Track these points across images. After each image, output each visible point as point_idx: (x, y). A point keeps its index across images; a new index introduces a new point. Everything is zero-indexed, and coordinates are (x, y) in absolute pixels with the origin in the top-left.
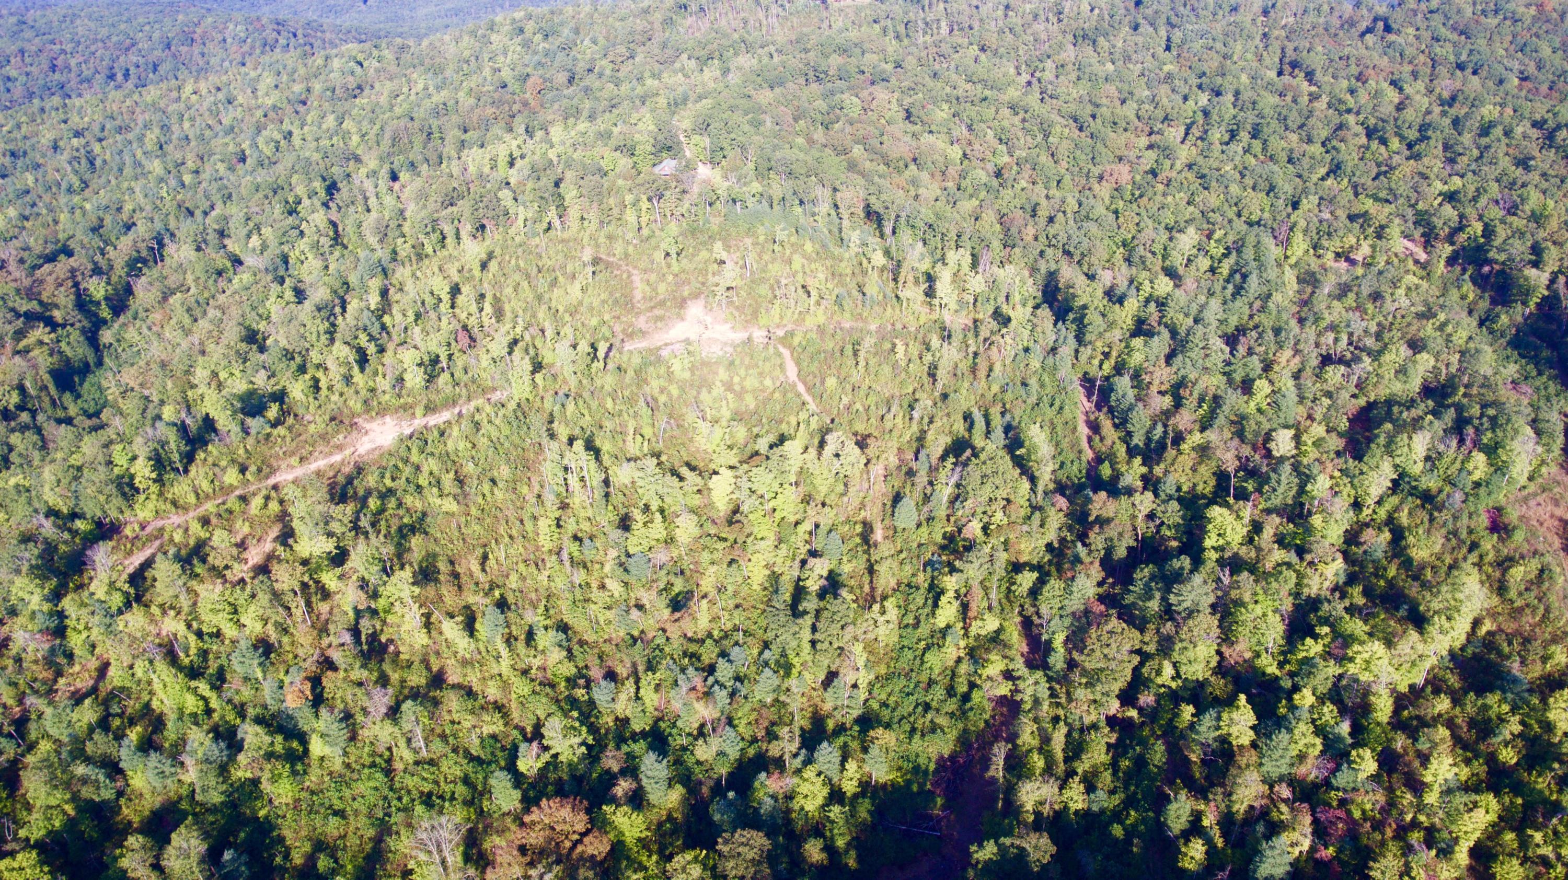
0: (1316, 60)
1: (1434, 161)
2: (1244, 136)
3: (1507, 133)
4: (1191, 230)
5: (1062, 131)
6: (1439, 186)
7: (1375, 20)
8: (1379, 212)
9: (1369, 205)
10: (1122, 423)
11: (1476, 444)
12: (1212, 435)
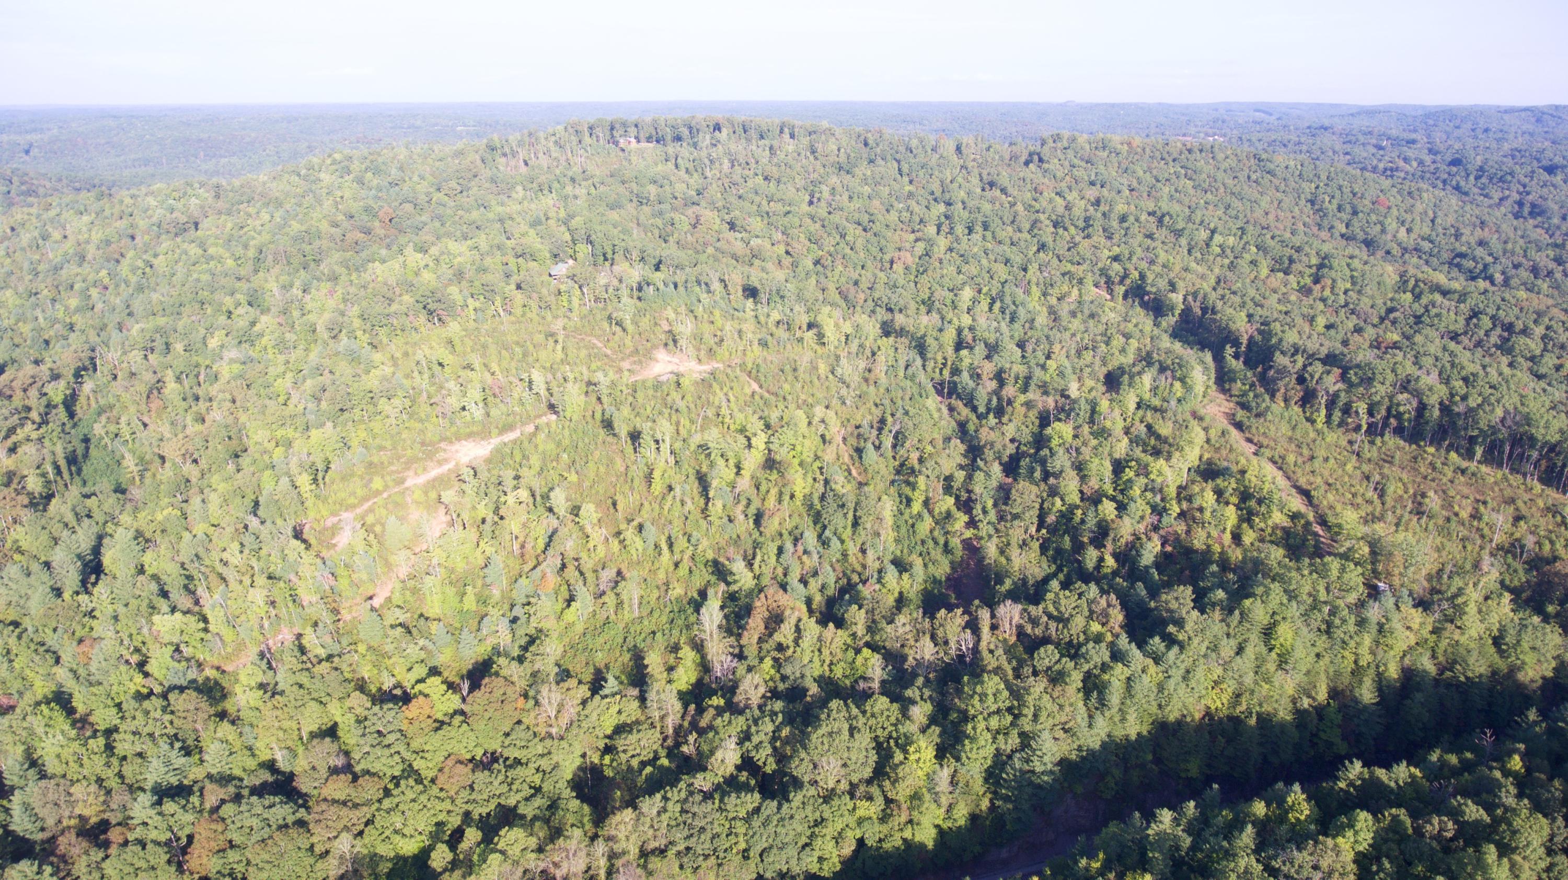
0: (1004, 180)
1: (1099, 238)
2: (979, 228)
3: (1137, 220)
4: (967, 288)
5: (853, 232)
6: (1107, 253)
7: (1031, 154)
8: (1079, 271)
9: (1069, 267)
10: (970, 403)
11: (1174, 378)
12: (1030, 395)
